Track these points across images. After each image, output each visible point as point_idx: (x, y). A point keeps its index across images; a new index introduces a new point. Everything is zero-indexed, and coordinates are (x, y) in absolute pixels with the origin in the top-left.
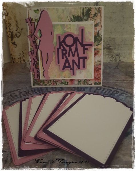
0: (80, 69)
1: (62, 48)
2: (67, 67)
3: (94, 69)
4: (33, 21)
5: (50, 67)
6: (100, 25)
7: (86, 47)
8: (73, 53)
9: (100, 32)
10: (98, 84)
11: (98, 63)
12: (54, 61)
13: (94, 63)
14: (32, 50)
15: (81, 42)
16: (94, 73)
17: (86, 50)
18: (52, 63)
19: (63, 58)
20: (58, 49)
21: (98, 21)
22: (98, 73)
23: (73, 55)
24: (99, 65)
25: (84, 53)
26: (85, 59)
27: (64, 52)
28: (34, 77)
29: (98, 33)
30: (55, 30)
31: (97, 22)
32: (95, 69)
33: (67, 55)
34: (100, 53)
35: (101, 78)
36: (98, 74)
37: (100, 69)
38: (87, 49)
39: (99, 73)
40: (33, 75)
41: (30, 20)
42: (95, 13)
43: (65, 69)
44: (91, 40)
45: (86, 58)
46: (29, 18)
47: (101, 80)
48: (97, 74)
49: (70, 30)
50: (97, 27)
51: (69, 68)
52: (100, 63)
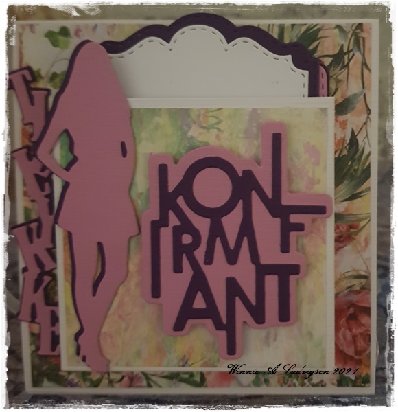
0: (263, 322)
1: (174, 220)
2: (200, 314)
3: (336, 311)
4: (41, 84)
5: (111, 312)
6: (360, 105)
7: (294, 219)
8: (232, 248)
9: (360, 138)
10: (355, 384)
11: (356, 282)
12: (133, 283)
13: (337, 283)
14: (34, 216)
15: (270, 195)
16: (337, 328)
17: (293, 235)
18: (121, 290)
19: (178, 268)
20: (156, 227)
21: (354, 88)
22: (356, 331)
23: (232, 257)
24: (358, 292)
25: (285, 248)
26: (292, 277)
27: (187, 239)
28: (38, 348)
29: (354, 142)
30: (144, 135)
31: (349, 94)
32: (339, 312)
33: (200, 254)
34: (361, 237)
35: (369, 356)
36: (354, 337)
37: (367, 311)
38: (300, 227)
39: (360, 331)
40: (32, 334)
41: (24, 77)
42: (337, 51)
43: (190, 322)
44: (318, 182)
45: (295, 269)
46: (22, 69)
47: (368, 366)
48: (349, 336)
49: (218, 137)
50: (348, 117)
51: (209, 322)
52: (363, 281)
